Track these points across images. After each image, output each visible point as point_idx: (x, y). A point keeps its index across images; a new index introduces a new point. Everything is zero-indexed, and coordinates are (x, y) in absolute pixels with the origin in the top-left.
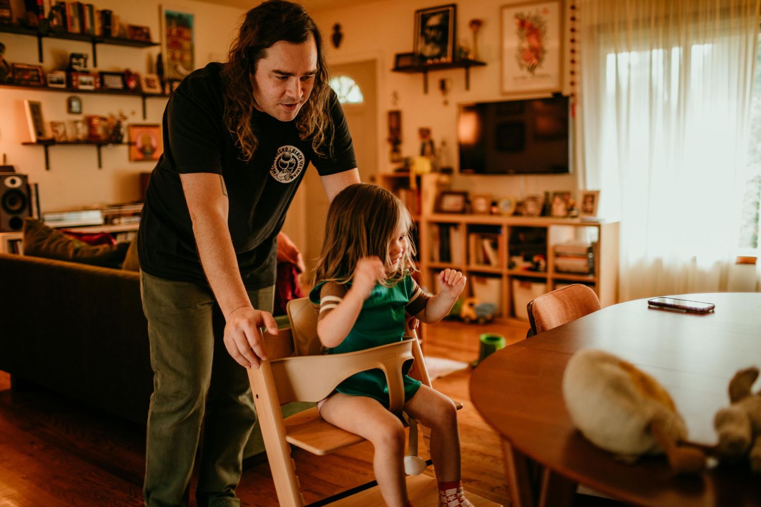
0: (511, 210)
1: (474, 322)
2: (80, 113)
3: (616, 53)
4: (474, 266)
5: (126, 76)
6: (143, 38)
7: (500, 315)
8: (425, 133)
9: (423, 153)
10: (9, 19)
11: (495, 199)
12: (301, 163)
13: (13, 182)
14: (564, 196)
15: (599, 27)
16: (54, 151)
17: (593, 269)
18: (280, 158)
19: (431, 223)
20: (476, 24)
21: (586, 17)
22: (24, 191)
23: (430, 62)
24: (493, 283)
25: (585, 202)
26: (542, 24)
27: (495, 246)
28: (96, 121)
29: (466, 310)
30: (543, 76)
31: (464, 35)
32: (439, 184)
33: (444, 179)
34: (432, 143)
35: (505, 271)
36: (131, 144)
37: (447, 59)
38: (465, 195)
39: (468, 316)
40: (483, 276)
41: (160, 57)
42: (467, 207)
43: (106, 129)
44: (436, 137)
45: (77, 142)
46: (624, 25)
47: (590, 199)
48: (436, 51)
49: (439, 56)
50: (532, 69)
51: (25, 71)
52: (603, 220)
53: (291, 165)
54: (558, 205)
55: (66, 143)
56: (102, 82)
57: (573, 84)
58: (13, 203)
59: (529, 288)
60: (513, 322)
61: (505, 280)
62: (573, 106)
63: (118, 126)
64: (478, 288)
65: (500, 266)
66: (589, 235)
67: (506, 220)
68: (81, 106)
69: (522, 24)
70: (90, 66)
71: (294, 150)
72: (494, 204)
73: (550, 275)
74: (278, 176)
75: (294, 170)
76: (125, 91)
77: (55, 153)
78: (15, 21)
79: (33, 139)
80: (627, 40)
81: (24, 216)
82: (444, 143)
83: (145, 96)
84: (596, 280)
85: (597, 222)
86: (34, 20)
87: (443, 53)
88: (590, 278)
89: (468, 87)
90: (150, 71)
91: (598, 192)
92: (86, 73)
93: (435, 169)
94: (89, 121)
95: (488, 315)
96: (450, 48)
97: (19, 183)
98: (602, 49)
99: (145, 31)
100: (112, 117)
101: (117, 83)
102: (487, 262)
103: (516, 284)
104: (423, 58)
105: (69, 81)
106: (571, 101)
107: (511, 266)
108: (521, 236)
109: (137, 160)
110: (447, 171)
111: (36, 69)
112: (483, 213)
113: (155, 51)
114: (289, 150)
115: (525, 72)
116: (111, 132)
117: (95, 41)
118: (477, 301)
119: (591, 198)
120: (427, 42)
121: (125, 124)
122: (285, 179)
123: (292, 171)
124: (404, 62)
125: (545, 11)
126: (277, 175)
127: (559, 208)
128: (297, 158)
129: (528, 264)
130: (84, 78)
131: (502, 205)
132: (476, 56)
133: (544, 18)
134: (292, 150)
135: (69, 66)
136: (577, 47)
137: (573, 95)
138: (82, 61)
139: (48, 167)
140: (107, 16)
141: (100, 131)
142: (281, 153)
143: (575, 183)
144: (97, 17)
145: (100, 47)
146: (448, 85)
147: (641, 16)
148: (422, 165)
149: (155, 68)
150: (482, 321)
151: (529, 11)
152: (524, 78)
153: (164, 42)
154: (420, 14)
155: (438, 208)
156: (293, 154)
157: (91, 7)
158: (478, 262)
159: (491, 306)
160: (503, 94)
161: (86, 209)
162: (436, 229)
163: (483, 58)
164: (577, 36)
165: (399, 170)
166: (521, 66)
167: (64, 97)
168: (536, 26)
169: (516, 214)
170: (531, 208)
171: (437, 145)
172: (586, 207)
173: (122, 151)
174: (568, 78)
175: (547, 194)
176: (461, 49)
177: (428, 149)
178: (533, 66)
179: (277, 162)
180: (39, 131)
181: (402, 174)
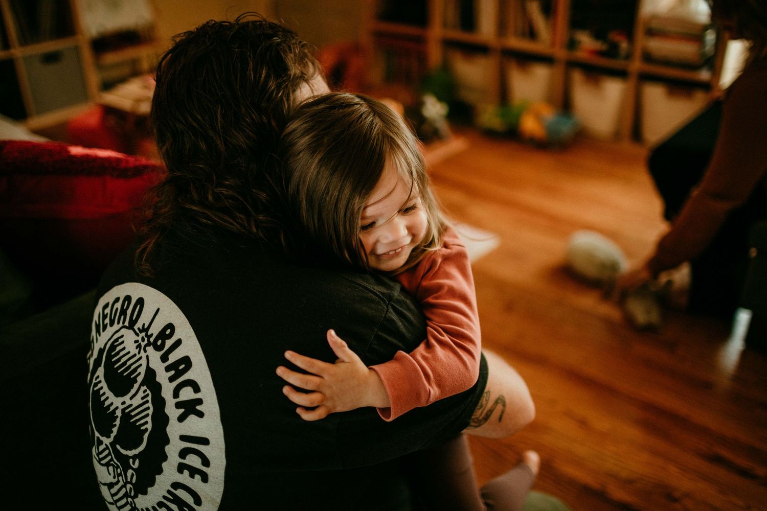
4: (512, 41)
35: (561, 53)
40: (526, 59)
59: (598, 85)
61: (559, 71)
64: (516, 78)
65: (554, 44)
73: (636, 65)
84: (713, 81)
88: (704, 75)
103: (577, 77)
107: (572, 45)
129: (600, 45)
158: (518, 34)
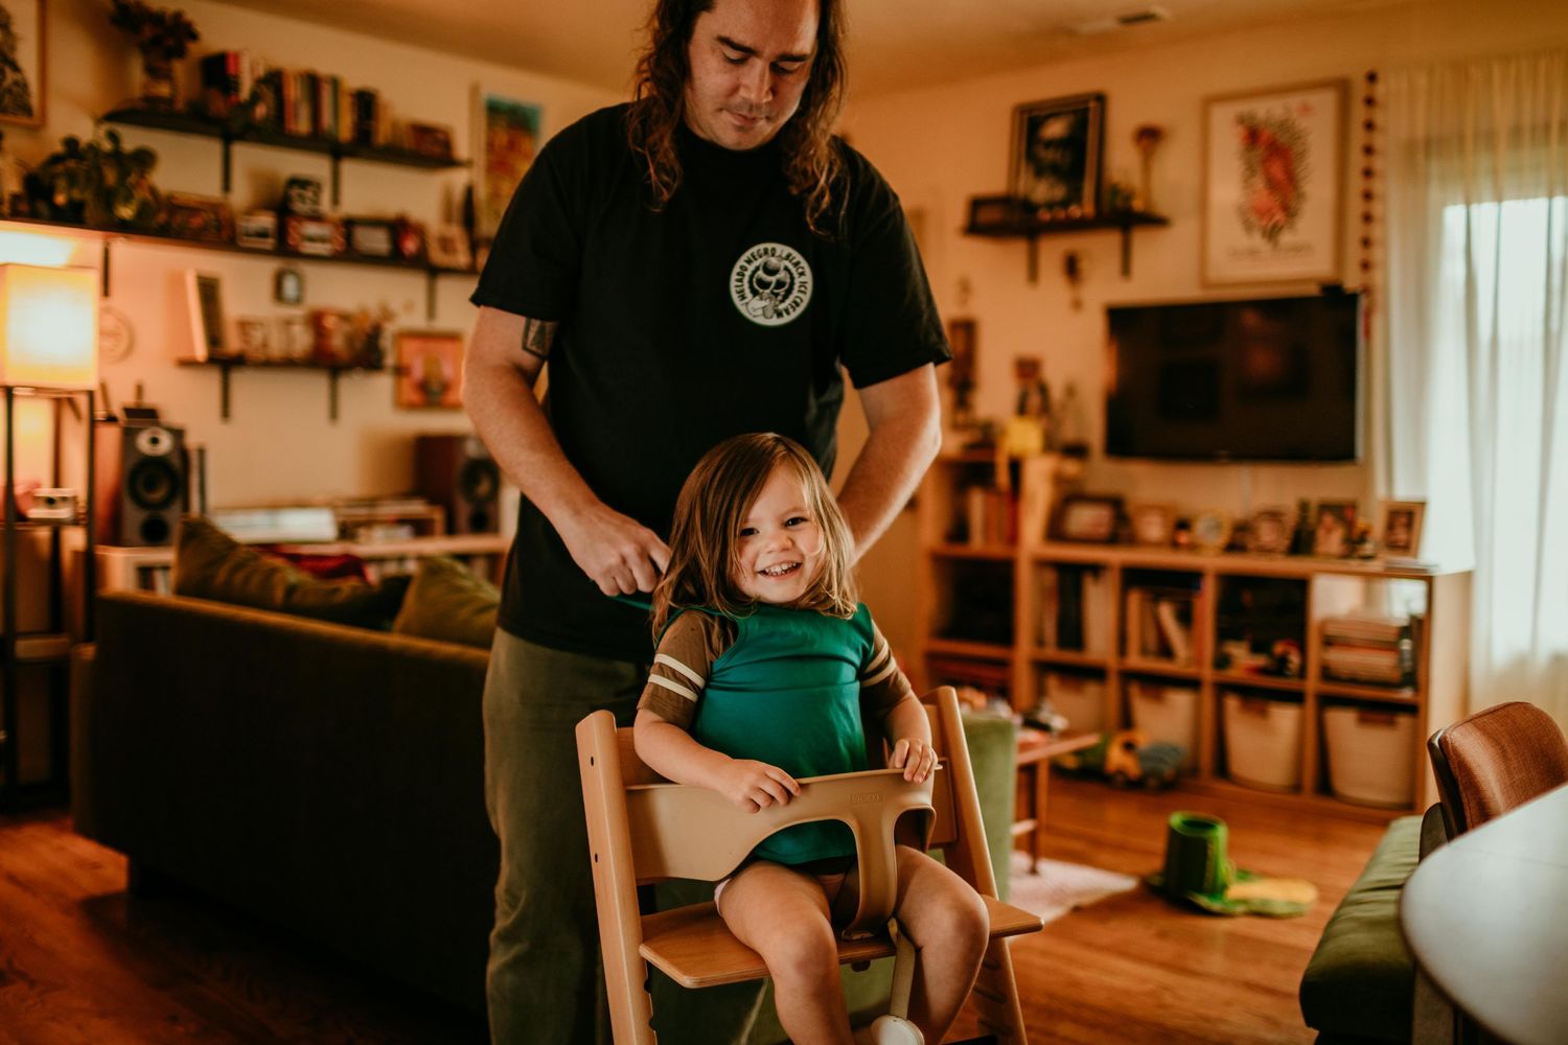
0: (1221, 539)
1: (1133, 786)
2: (298, 301)
3: (1468, 204)
4: (1135, 661)
5: (398, 227)
6: (437, 150)
7: (1194, 771)
8: (1028, 369)
9: (1022, 410)
10: (170, 101)
11: (1184, 512)
12: (803, 284)
13: (155, 441)
14: (1343, 512)
15: (1428, 143)
16: (241, 381)
17: (1414, 676)
18: (757, 269)
19: (1041, 564)
20: (1149, 136)
21: (1398, 122)
22: (176, 462)
23: (1045, 215)
24: (1180, 702)
25: (1391, 526)
26: (1297, 136)
27: (1185, 617)
28: (330, 322)
29: (1117, 758)
30: (1297, 249)
31: (1122, 160)
32: (1058, 479)
33: (1071, 467)
34: (1043, 390)
35: (1208, 673)
36: (400, 371)
37: (1086, 208)
38: (1116, 504)
39: (1121, 772)
40: (1157, 684)
41: (469, 192)
42: (1121, 530)
43: (350, 339)
44: (1055, 376)
45: (288, 364)
46: (1488, 139)
47: (1403, 520)
48: (1059, 192)
49: (1065, 204)
50: (1272, 233)
51: (192, 209)
52: (1437, 566)
53: (780, 284)
54: (1329, 531)
55: (269, 364)
56: (349, 238)
57: (1366, 266)
58: (151, 486)
59: (1263, 713)
60: (1223, 787)
61: (1207, 695)
62: (1368, 314)
63: (375, 334)
64: (1143, 709)
65: (1197, 660)
66: (1403, 600)
67: (1211, 560)
68: (301, 286)
69: (1253, 136)
70: (325, 204)
71: (789, 256)
72: (1183, 525)
73: (1312, 685)
74: (750, 306)
75: (786, 297)
76: (396, 259)
77: (244, 384)
78: (180, 105)
79: (200, 351)
80: (1494, 172)
81: (173, 515)
82: (1071, 391)
83: (434, 272)
84: (1420, 699)
85: (1424, 571)
86: (218, 105)
87: (1074, 196)
88: (1406, 694)
89: (1126, 269)
90: (448, 218)
91: (1422, 505)
92: (317, 218)
93: (1050, 445)
94: (316, 321)
95: (1168, 771)
96: (1088, 189)
97: (166, 444)
98: (1434, 193)
99: (440, 136)
100: (364, 313)
101: (378, 241)
102: (1165, 650)
103: (1232, 703)
104: (1028, 207)
105: (282, 232)
106: (1363, 302)
107: (1222, 662)
108: (1247, 598)
109: (411, 407)
110: (1077, 451)
111: (215, 208)
112: (1158, 545)
113: (458, 179)
114: (778, 253)
115: (1257, 241)
116: (358, 345)
117: (337, 152)
118: (1143, 738)
119: (1406, 519)
120: (1040, 171)
121: (390, 329)
122: (764, 315)
123: (780, 298)
124: (988, 215)
125: (1306, 109)
126: (747, 304)
127: (1331, 540)
128: (793, 270)
129: (1260, 661)
130: (312, 229)
131: (1201, 528)
132: (1148, 201)
133: (1303, 123)
134: (784, 255)
135: (283, 203)
136: (1377, 186)
137: (1367, 290)
138: (309, 194)
139: (226, 412)
140: (366, 103)
141: (337, 342)
142: (761, 257)
143: (1367, 483)
144: (346, 104)
145: (349, 168)
146: (1084, 265)
147: (1527, 119)
148: (1023, 437)
149: (457, 214)
150: (1153, 782)
151: (1266, 110)
152: (1253, 253)
153: (481, 159)
154: (1026, 116)
155: (1055, 530)
156: (787, 263)
157: (335, 83)
158: (1144, 651)
159: (1175, 750)
160: (1205, 284)
161: (301, 504)
162: (1050, 577)
163: (1162, 207)
164: (1378, 164)
165: (971, 447)
166: (1248, 227)
167: (266, 268)
168: (1283, 139)
169: (1233, 547)
170: (1267, 534)
171: (1057, 392)
172: (1394, 538)
173: (381, 386)
174: (1354, 253)
175: (1304, 507)
176: (1115, 190)
177: (1034, 401)
178: (1274, 226)
179: (751, 277)
180: (214, 337)
181: (979, 456)
